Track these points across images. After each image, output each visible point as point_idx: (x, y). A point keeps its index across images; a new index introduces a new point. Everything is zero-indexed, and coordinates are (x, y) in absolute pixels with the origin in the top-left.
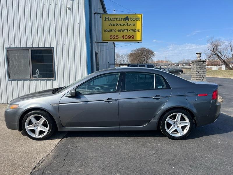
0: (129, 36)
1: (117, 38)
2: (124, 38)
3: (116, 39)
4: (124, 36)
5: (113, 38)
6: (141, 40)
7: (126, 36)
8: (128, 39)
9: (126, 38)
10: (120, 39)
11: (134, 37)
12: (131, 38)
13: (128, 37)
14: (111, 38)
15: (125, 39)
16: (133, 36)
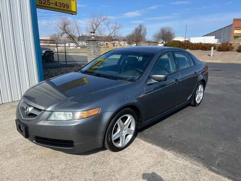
0: (64, 5)
1: (49, 4)
2: (57, 5)
3: (47, 5)
4: (56, 2)
5: (44, 4)
6: (76, 12)
7: (60, 4)
8: (62, 8)
9: (60, 6)
10: (52, 6)
11: (68, 7)
12: (66, 7)
13: (62, 5)
14: (41, 2)
15: (58, 7)
16: (67, 5)
